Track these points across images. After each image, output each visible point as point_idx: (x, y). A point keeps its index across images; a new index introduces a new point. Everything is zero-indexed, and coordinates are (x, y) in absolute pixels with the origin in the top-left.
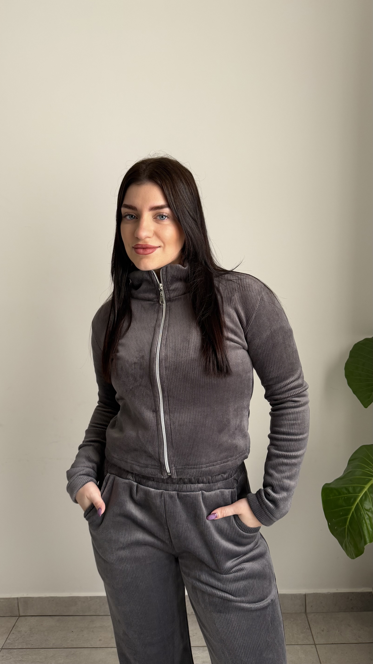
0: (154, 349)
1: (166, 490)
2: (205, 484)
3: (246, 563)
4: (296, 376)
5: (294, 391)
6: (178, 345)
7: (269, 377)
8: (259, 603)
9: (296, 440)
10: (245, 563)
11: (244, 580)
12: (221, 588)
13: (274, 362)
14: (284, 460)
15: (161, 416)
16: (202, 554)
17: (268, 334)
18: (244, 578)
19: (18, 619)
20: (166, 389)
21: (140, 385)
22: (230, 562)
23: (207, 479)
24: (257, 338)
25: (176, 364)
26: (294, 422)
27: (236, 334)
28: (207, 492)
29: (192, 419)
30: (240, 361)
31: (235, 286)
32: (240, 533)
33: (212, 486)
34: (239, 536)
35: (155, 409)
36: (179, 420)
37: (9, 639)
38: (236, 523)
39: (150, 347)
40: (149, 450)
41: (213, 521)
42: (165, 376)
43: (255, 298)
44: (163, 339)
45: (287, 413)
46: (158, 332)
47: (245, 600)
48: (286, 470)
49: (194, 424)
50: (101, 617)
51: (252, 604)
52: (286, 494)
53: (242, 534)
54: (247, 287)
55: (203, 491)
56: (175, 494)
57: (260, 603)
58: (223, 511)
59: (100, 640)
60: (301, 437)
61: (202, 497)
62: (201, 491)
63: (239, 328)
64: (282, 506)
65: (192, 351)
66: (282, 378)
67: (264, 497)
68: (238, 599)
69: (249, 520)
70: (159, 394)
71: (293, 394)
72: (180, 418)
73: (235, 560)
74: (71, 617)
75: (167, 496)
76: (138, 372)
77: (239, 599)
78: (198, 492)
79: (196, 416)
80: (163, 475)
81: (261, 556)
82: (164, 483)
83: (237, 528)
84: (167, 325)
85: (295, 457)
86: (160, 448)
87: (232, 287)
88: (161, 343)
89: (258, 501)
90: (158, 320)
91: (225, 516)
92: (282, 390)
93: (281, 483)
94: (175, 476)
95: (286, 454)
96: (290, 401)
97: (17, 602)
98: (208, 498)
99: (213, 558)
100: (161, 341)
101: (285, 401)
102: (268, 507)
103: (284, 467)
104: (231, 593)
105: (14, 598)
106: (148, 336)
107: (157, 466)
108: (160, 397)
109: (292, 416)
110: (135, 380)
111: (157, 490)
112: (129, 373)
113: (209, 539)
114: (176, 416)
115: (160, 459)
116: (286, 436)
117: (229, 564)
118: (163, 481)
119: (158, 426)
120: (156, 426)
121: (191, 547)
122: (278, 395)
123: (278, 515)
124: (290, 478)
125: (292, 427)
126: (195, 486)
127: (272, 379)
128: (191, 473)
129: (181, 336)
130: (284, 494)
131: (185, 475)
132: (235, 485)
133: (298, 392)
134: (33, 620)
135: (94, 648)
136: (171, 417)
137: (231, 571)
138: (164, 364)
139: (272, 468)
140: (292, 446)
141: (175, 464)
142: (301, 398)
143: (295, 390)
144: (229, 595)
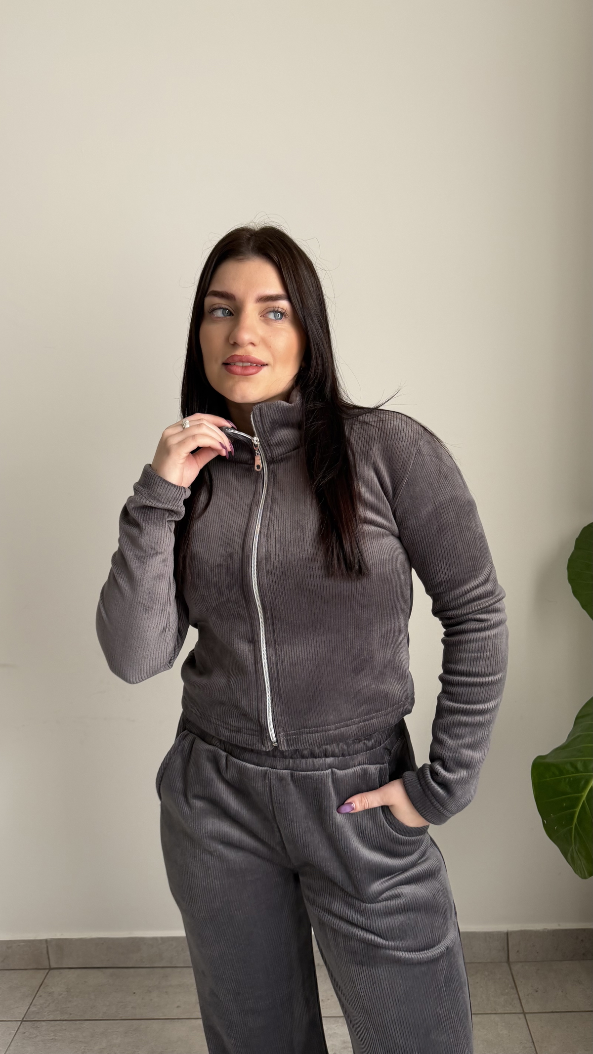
0: (249, 541)
1: (272, 768)
2: (337, 758)
3: (405, 886)
4: (481, 579)
5: (478, 603)
6: (287, 535)
7: (435, 580)
8: (426, 952)
9: (481, 685)
10: (403, 886)
11: (400, 913)
12: (364, 925)
13: (441, 556)
14: (462, 718)
15: (262, 649)
16: (332, 871)
17: (430, 511)
18: (401, 910)
19: (47, 973)
20: (267, 606)
21: (228, 601)
22: (378, 883)
23: (340, 749)
24: (412, 518)
25: (283, 566)
26: (479, 654)
27: (378, 512)
28: (340, 770)
29: (311, 654)
30: (386, 556)
31: (374, 432)
32: (392, 836)
33: (348, 760)
34: (392, 841)
35: (253, 638)
36: (291, 655)
37: (34, 1005)
38: (386, 820)
39: (243, 538)
40: (243, 704)
41: (349, 815)
42: (266, 586)
43: (406, 451)
44: (262, 526)
45: (467, 640)
46: (255, 514)
47: (402, 947)
48: (466, 733)
49: (314, 662)
50: (179, 970)
51: (414, 953)
52: (465, 773)
53: (396, 838)
54: (394, 434)
55: (334, 769)
56: (286, 774)
57: (428, 951)
58: (363, 800)
59: (178, 1007)
60: (491, 679)
61: (332, 778)
62: (330, 770)
63: (383, 502)
64: (459, 793)
65: (308, 543)
66: (457, 582)
67: (430, 778)
68: (390, 943)
69: (408, 816)
70: (258, 614)
71: (476, 608)
72: (293, 653)
73: (386, 881)
74: (132, 970)
75: (274, 778)
76: (224, 580)
77: (393, 944)
78: (325, 772)
79: (318, 649)
80: (264, 746)
81: (431, 875)
82: (270, 757)
83: (387, 827)
84: (270, 501)
85: (481, 712)
86: (260, 701)
87: (369, 435)
88: (260, 532)
89: (420, 783)
90: (256, 494)
91: (367, 807)
92: (459, 601)
93: (457, 755)
94: (284, 747)
95: (465, 707)
96: (473, 620)
97: (45, 946)
98: (342, 780)
99: (350, 876)
100: (261, 528)
101: (463, 619)
102: (435, 795)
103: (461, 728)
104: (379, 934)
105: (41, 941)
106: (239, 520)
107: (256, 731)
108: (260, 619)
109: (474, 645)
110: (220, 593)
111: (259, 767)
112: (211, 581)
113: (343, 846)
114: (285, 650)
115: (260, 719)
116: (465, 678)
117: (377, 886)
118: (267, 754)
119: (257, 665)
120: (254, 665)
121: (315, 858)
122: (453, 610)
123: (452, 806)
124: (472, 746)
125: (475, 663)
126: (321, 762)
127: (440, 584)
128: (311, 739)
129: (291, 520)
130: (463, 773)
131: (301, 744)
132: (387, 758)
133: (484, 605)
134: (72, 975)
135: (169, 1020)
136: (278, 652)
137: (380, 898)
138: (264, 566)
139: (443, 730)
140: (475, 695)
141: (285, 727)
142: (490, 615)
143: (480, 602)
144: (376, 937)
